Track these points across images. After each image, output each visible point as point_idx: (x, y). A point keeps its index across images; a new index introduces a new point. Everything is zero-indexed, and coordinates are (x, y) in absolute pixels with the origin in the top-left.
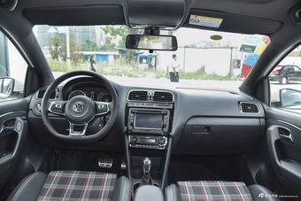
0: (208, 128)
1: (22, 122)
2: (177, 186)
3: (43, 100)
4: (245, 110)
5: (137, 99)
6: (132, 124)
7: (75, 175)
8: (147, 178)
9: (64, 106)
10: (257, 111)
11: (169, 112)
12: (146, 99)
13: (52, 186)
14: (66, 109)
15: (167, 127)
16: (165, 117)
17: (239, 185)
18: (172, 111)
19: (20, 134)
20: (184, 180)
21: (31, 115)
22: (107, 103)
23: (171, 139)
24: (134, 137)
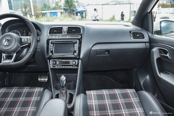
0: (108, 51)
2: (85, 94)
4: (134, 37)
6: (52, 52)
7: (14, 90)
8: (63, 90)
10: (143, 38)
11: (78, 41)
12: (61, 33)
15: (77, 52)
16: (75, 45)
17: (130, 91)
22: (28, 37)
23: (80, 61)
24: (54, 61)
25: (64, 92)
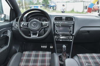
0: (88, 31)
1: (10, 32)
2: (78, 56)
3: (18, 22)
5: (58, 20)
6: (57, 31)
7: (34, 53)
8: (64, 53)
9: (28, 24)
11: (72, 25)
12: (62, 20)
13: (25, 58)
14: (29, 26)
15: (72, 32)
16: (71, 27)
18: (74, 25)
19: (10, 37)
20: (79, 54)
21: (13, 29)
22: (47, 22)
23: (73, 37)
24: (58, 36)
25: (65, 54)
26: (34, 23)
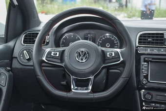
1: (7, 74)
3: (34, 47)
5: (149, 43)
6: (146, 77)
14: (66, 58)
19: (4, 90)
21: (15, 64)
24: (149, 93)
26: (83, 50)
